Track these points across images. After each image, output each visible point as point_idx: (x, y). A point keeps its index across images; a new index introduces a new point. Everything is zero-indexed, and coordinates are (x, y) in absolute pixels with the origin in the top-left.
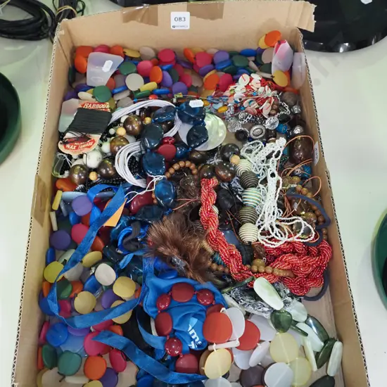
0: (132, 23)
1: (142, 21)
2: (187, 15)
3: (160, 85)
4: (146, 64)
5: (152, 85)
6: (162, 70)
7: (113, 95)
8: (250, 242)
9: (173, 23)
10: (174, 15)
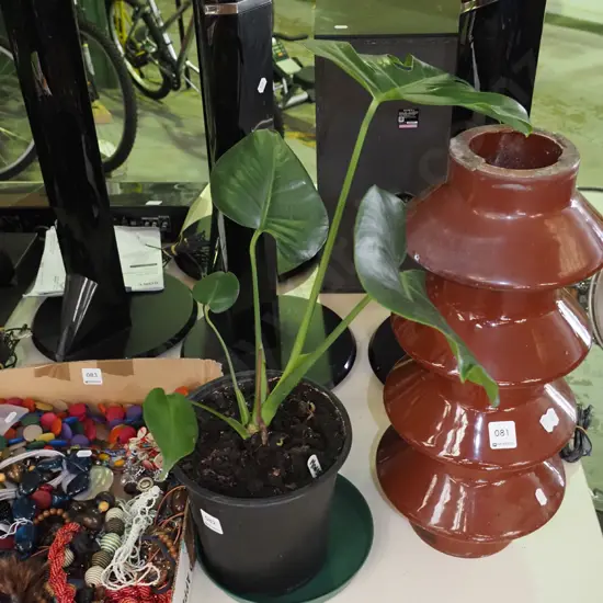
0: (45, 378)
1: (54, 376)
2: (98, 371)
3: (57, 437)
4: (50, 417)
5: (49, 436)
6: (63, 422)
7: (9, 445)
8: (93, 585)
9: (85, 378)
10: (85, 371)
